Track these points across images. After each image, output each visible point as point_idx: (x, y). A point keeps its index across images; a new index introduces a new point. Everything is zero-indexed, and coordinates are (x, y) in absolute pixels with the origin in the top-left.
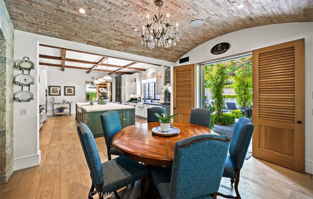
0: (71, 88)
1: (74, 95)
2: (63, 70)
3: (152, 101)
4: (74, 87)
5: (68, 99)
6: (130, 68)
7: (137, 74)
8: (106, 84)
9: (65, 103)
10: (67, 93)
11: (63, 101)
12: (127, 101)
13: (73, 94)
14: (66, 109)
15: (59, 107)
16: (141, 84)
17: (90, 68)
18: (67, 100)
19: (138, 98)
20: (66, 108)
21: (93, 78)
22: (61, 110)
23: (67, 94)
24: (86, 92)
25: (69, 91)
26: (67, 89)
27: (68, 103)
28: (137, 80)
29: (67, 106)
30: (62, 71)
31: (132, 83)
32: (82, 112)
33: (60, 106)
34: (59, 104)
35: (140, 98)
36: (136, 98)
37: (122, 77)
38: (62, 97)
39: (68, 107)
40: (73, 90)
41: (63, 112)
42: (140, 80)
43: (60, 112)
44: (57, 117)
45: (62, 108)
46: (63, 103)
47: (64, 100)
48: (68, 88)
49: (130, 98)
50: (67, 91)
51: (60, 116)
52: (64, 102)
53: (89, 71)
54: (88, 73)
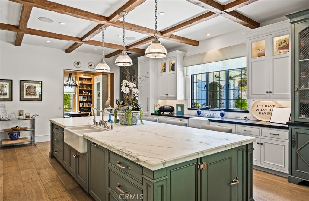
1: (40, 99)
2: (18, 42)
3: (222, 115)
5: (28, 108)
6: (172, 36)
7: (178, 51)
8: (90, 79)
9: (22, 117)
10: (27, 95)
11: (17, 114)
12: (152, 114)
14: (24, 132)
15: (10, 127)
16: (185, 75)
17: (81, 37)
18: (26, 113)
19: (175, 108)
20: (25, 129)
21: (78, 63)
22: (13, 133)
23: (25, 97)
24: (65, 94)
25: (31, 91)
27: (27, 117)
28: (178, 68)
29: (26, 124)
30: (16, 45)
31: (164, 73)
32: (86, 151)
33: (12, 125)
34: (9, 120)
35: (183, 106)
36: (172, 107)
37: (139, 62)
38: (16, 105)
39: (29, 126)
41: (17, 139)
42: (184, 66)
43: (12, 139)
44: (5, 150)
45: (16, 130)
46: (19, 119)
47: (19, 111)
49: (157, 106)
50: (27, 91)
51: (12, 150)
52: (20, 115)
53: (76, 44)
54: (69, 52)
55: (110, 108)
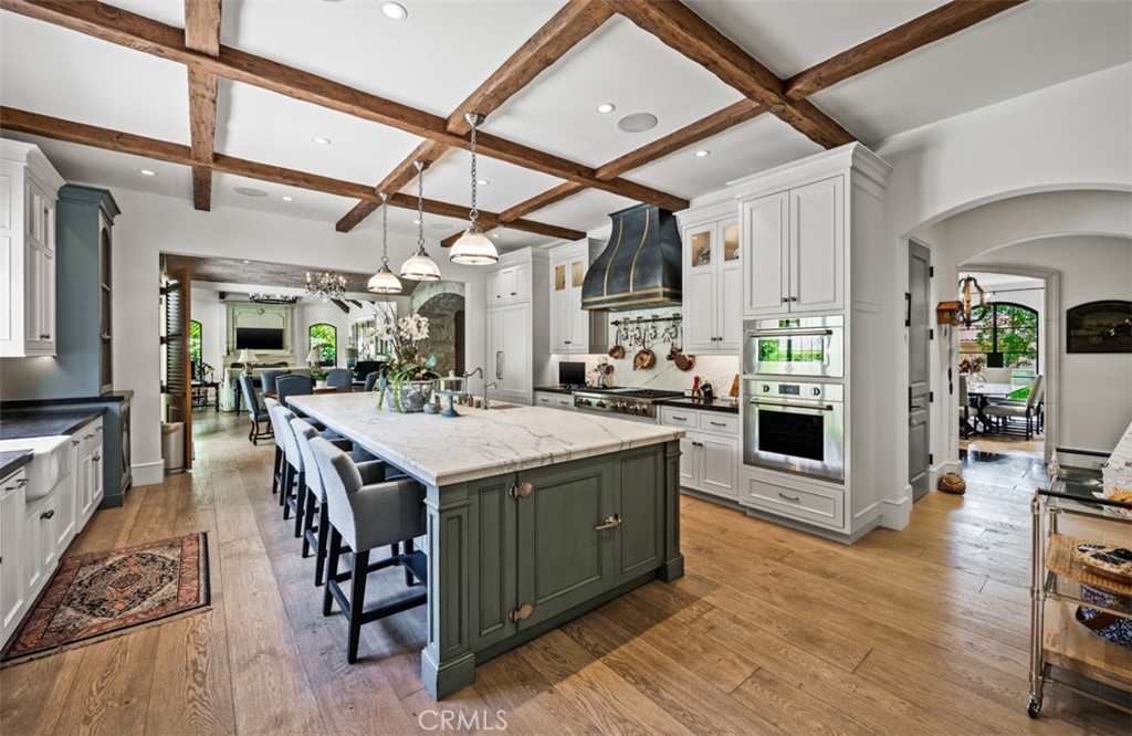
55: (452, 377)
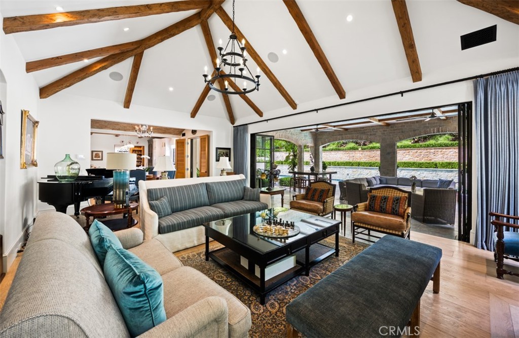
0: (99, 153)
4: (102, 152)
13: (100, 158)
26: (94, 153)
40: (100, 155)
48: (96, 153)
